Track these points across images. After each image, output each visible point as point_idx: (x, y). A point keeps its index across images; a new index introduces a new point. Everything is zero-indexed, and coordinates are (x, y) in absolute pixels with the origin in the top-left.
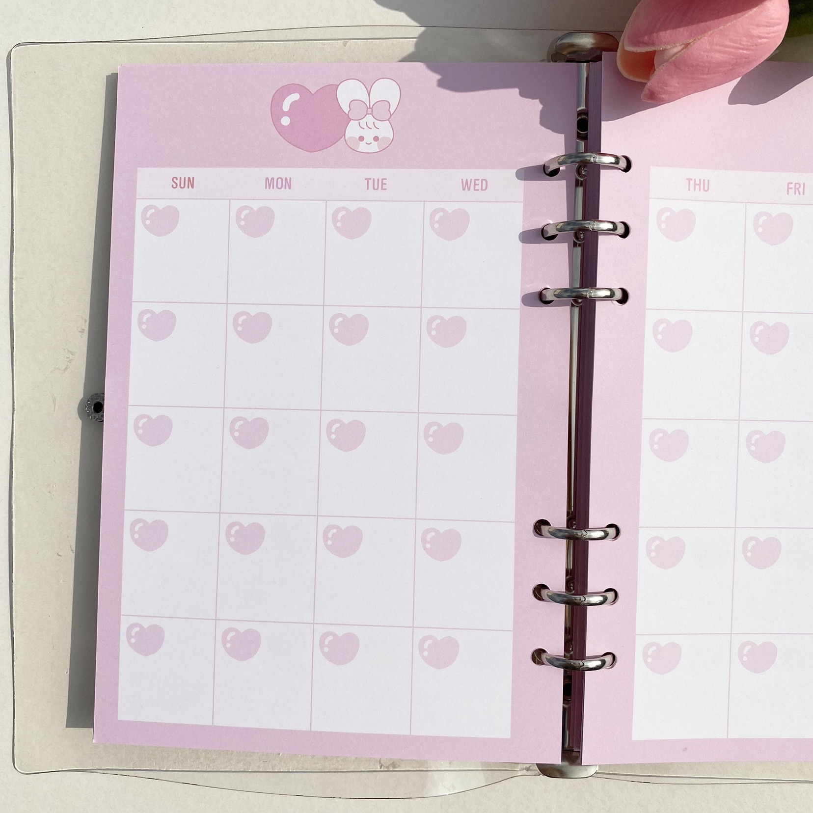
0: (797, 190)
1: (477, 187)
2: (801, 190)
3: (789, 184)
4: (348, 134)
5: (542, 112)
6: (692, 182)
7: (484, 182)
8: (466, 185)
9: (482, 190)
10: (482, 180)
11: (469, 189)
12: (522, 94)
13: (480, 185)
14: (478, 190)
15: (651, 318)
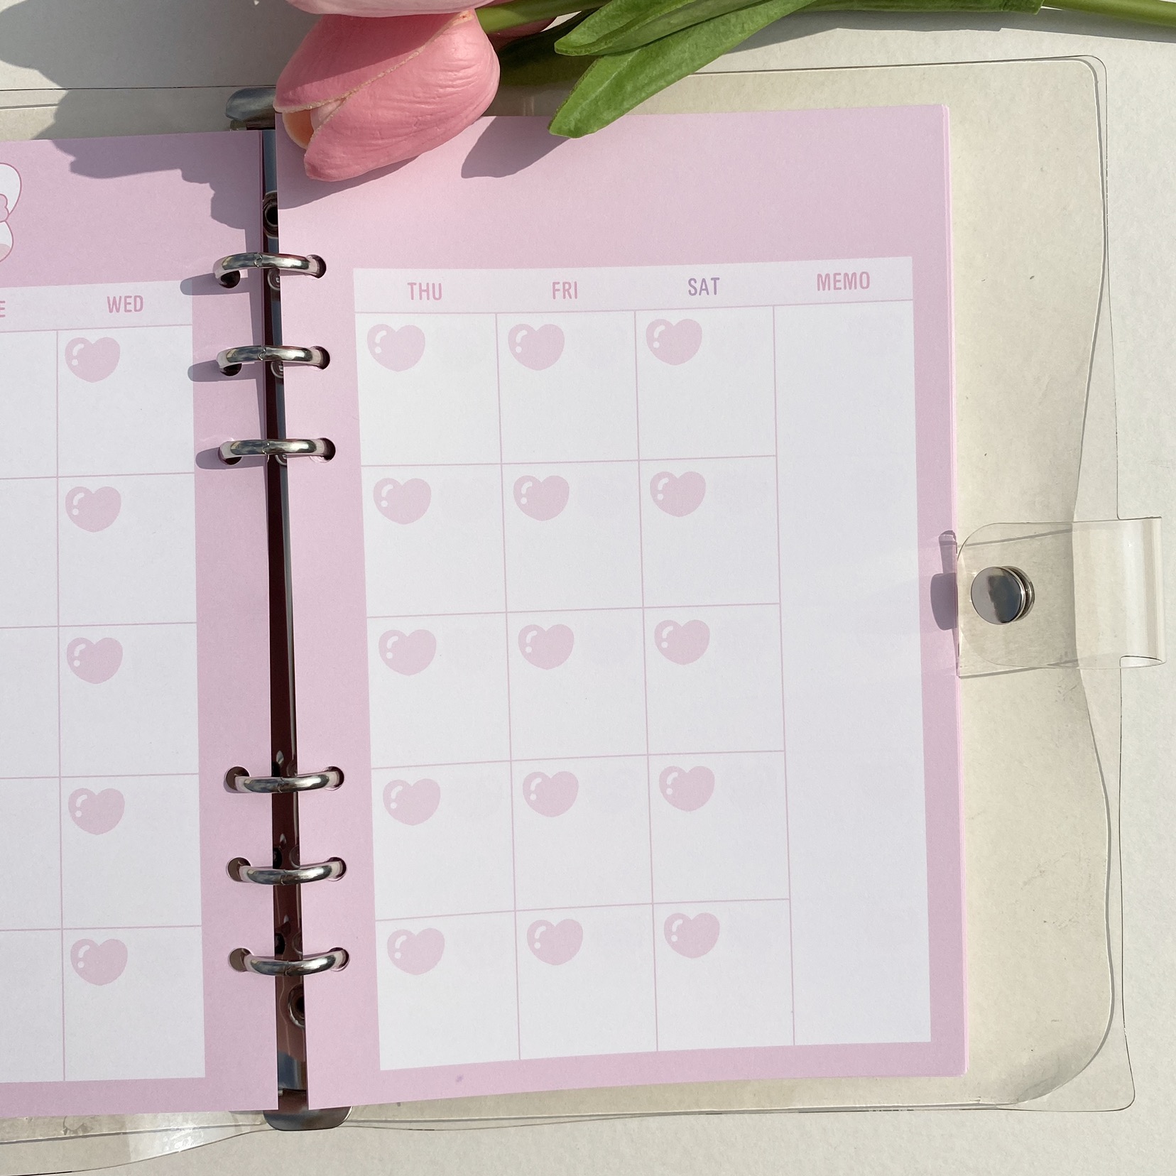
0: (566, 293)
1: (129, 307)
2: (572, 291)
3: (554, 284)
5: (213, 200)
6: (416, 288)
7: (138, 299)
8: (113, 305)
9: (136, 310)
10: (136, 297)
11: (118, 310)
12: (187, 178)
13: (133, 303)
14: (130, 311)
15: (369, 479)
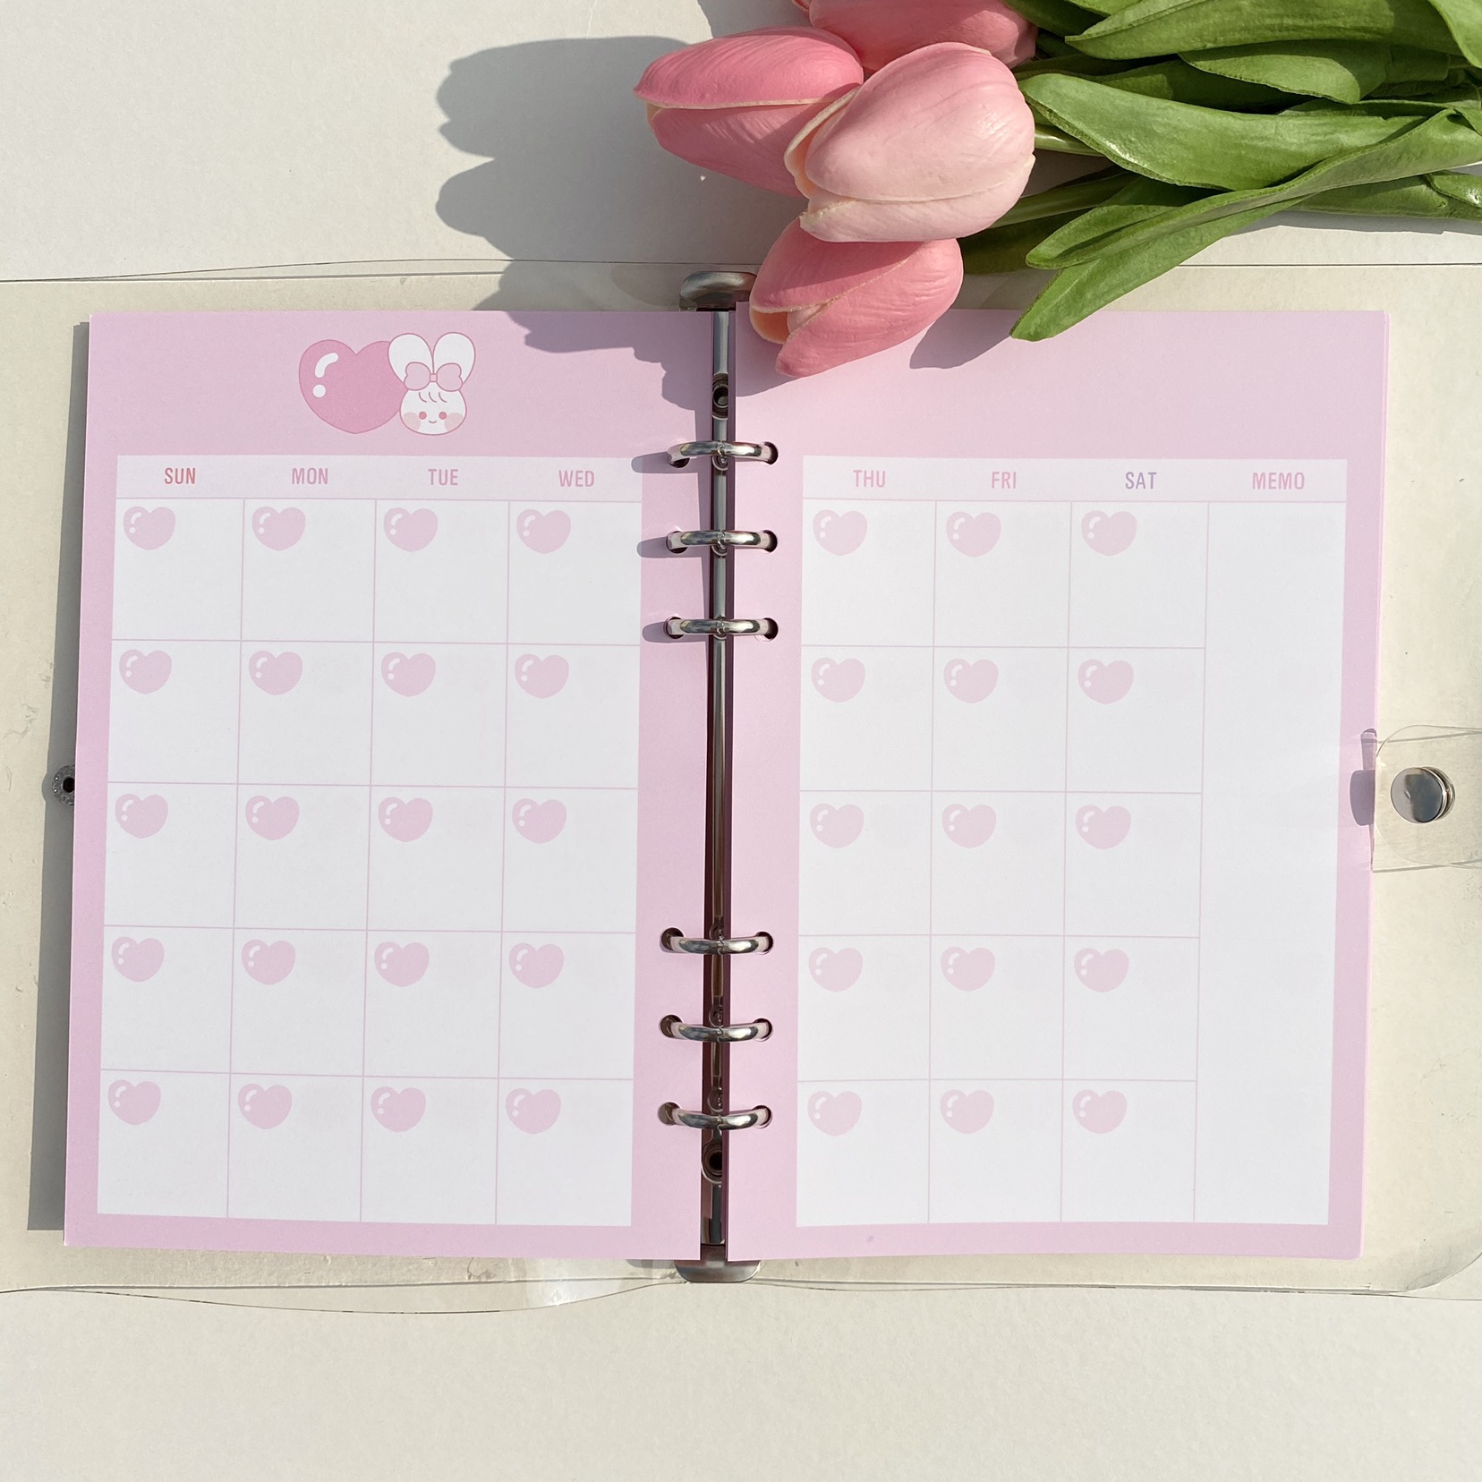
0: (1005, 482)
1: (580, 482)
2: (1011, 481)
3: (994, 473)
4: (404, 410)
5: (665, 380)
6: (861, 475)
7: (589, 474)
8: (565, 479)
9: (587, 485)
10: (587, 472)
11: (569, 485)
12: (639, 356)
13: (584, 478)
14: (581, 485)
15: (808, 659)
